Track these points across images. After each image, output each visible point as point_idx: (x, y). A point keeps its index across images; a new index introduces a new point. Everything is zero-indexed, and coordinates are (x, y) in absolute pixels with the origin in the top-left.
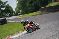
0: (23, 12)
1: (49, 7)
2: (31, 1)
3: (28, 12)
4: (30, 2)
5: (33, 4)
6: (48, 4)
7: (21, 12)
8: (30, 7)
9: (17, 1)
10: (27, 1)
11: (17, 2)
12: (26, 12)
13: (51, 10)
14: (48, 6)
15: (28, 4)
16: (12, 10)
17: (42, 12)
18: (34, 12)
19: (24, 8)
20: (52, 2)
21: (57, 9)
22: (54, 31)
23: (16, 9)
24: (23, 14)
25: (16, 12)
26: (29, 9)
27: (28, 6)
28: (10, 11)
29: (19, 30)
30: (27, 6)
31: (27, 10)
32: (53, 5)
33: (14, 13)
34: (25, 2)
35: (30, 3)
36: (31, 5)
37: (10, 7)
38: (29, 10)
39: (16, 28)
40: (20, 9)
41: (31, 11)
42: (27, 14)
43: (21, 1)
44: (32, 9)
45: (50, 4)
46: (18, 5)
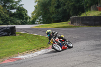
0: (43, 20)
1: (85, 17)
2: (58, 4)
3: (51, 21)
4: (56, 5)
5: (60, 10)
6: (83, 12)
7: (40, 20)
8: (55, 14)
9: (36, 2)
10: (52, 4)
11: (36, 4)
12: (47, 20)
13: (88, 22)
14: (83, 15)
15: (52, 9)
16: (26, 15)
17: (72, 23)
18: (61, 22)
19: (45, 14)
20: (90, 10)
21: (97, 23)
23: (33, 13)
24: (43, 23)
25: (32, 19)
26: (53, 16)
27: (53, 12)
28: (23, 16)
29: (33, 47)
30: (50, 12)
31: (49, 18)
32: (91, 15)
33: (28, 20)
34: (48, 5)
35: (56, 7)
36: (58, 11)
37: (24, 10)
38: (54, 18)
40: (38, 15)
41: (55, 19)
42: (49, 23)
43: (42, 3)
44: (58, 17)
45: (87, 13)
46: (36, 8)
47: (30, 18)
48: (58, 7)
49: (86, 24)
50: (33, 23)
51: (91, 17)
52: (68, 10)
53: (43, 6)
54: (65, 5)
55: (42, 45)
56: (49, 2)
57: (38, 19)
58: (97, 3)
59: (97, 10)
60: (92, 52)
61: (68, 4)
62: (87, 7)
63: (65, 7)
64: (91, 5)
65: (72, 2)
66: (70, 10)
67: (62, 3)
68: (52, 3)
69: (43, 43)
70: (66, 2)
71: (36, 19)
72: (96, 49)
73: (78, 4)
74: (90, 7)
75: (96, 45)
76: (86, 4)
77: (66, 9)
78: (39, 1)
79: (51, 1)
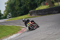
0: (12, 15)
1: (39, 10)
2: (20, 4)
3: (17, 15)
4: (19, 5)
5: (22, 7)
6: (37, 7)
8: (19, 10)
9: (5, 4)
10: (16, 4)
11: (6, 5)
12: (15, 15)
13: (41, 13)
14: (37, 9)
15: (17, 7)
16: (0, 13)
17: (31, 15)
19: (13, 11)
20: (41, 5)
21: (46, 13)
22: (43, 35)
23: (5, 12)
24: (12, 17)
25: (4, 15)
26: (18, 12)
29: (8, 34)
30: (16, 9)
32: (42, 9)
33: (2, 16)
34: (14, 5)
35: (19, 6)
36: (21, 8)
38: (19, 13)
39: (5, 32)
40: (8, 12)
41: (20, 14)
42: (16, 17)
43: (10, 4)
44: (21, 12)
45: (39, 7)
46: (6, 8)
47: (3, 15)
48: (21, 6)
49: (40, 15)
50: (5, 18)
51: (42, 10)
52: (27, 7)
53: (10, 6)
58: (45, 1)
59: (45, 5)
61: (27, 3)
62: (39, 4)
64: (42, 2)
67: (22, 3)
69: (13, 30)
70: (25, 2)
71: (7, 15)
72: (48, 30)
75: (48, 27)
76: (38, 2)
78: (8, 3)
79: (15, 2)
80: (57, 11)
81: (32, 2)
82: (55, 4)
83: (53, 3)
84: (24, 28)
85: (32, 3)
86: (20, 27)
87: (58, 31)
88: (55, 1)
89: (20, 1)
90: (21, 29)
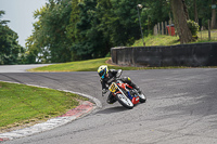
0: (53, 55)
1: (143, 48)
2: (84, 21)
3: (70, 56)
4: (80, 22)
5: (88, 32)
6: (138, 37)
7: (46, 54)
8: (77, 41)
9: (36, 16)
10: (71, 20)
11: (37, 20)
12: (61, 56)
13: (148, 60)
14: (138, 44)
15: (71, 30)
16: (15, 43)
17: (115, 61)
18: (91, 58)
19: (56, 41)
20: (152, 34)
21: (166, 60)
22: (147, 131)
23: (30, 40)
24: (53, 62)
25: (28, 52)
26: (74, 45)
27: (73, 38)
28: (8, 46)
29: (31, 113)
30: (68, 37)
31: (66, 50)
32: (154, 45)
33: (20, 55)
34: (62, 21)
35: (79, 27)
36: (84, 36)
37: (11, 32)
38: (75, 50)
39: (24, 105)
40: (42, 43)
41: (79, 53)
42: (65, 62)
43: (51, 18)
44: (84, 47)
45: (145, 39)
46: (37, 28)
47: (23, 50)
48: (85, 26)
49: (145, 64)
50: (31, 60)
51: (155, 48)
52: (105, 33)
53: (51, 24)
54: (99, 22)
55: (50, 108)
56: (65, 16)
57: (41, 52)
58: (167, 19)
59: (166, 32)
60: (157, 122)
61: (107, 20)
62: (146, 28)
63: (100, 28)
64: (155, 23)
65: (114, 16)
66: (110, 32)
67: (92, 18)
68: (72, 17)
69: (52, 103)
70: (102, 16)
71: (36, 52)
72: (165, 117)
73: (128, 21)
74: (152, 27)
75: (166, 108)
76: (144, 22)
77: (101, 32)
78: (43, 14)
79: (68, 13)
80: (203, 60)
81: (125, 19)
82: (198, 34)
83: (192, 30)
84: (88, 99)
85: (125, 23)
86: (75, 96)
87: (198, 123)
88: (200, 24)
89: (85, 12)
90: (77, 104)
